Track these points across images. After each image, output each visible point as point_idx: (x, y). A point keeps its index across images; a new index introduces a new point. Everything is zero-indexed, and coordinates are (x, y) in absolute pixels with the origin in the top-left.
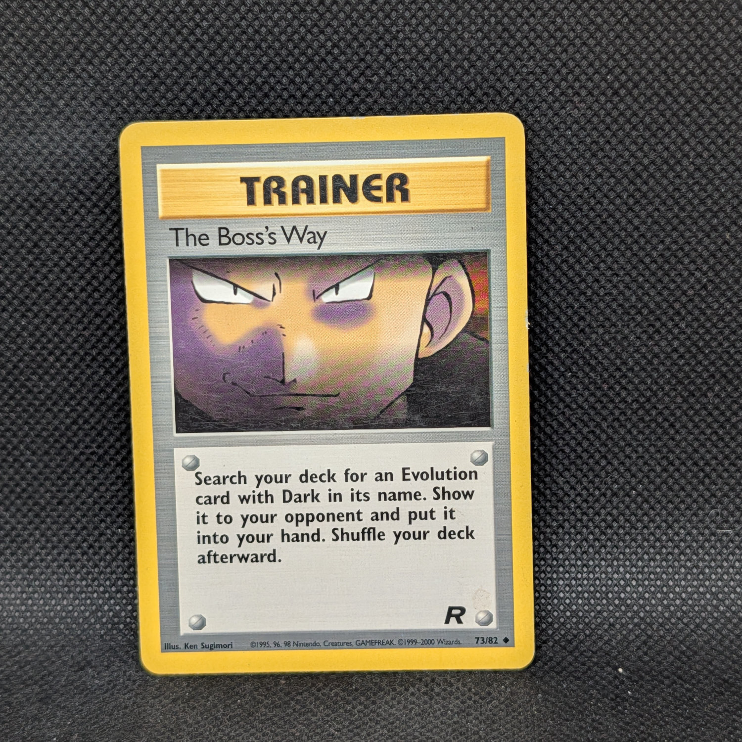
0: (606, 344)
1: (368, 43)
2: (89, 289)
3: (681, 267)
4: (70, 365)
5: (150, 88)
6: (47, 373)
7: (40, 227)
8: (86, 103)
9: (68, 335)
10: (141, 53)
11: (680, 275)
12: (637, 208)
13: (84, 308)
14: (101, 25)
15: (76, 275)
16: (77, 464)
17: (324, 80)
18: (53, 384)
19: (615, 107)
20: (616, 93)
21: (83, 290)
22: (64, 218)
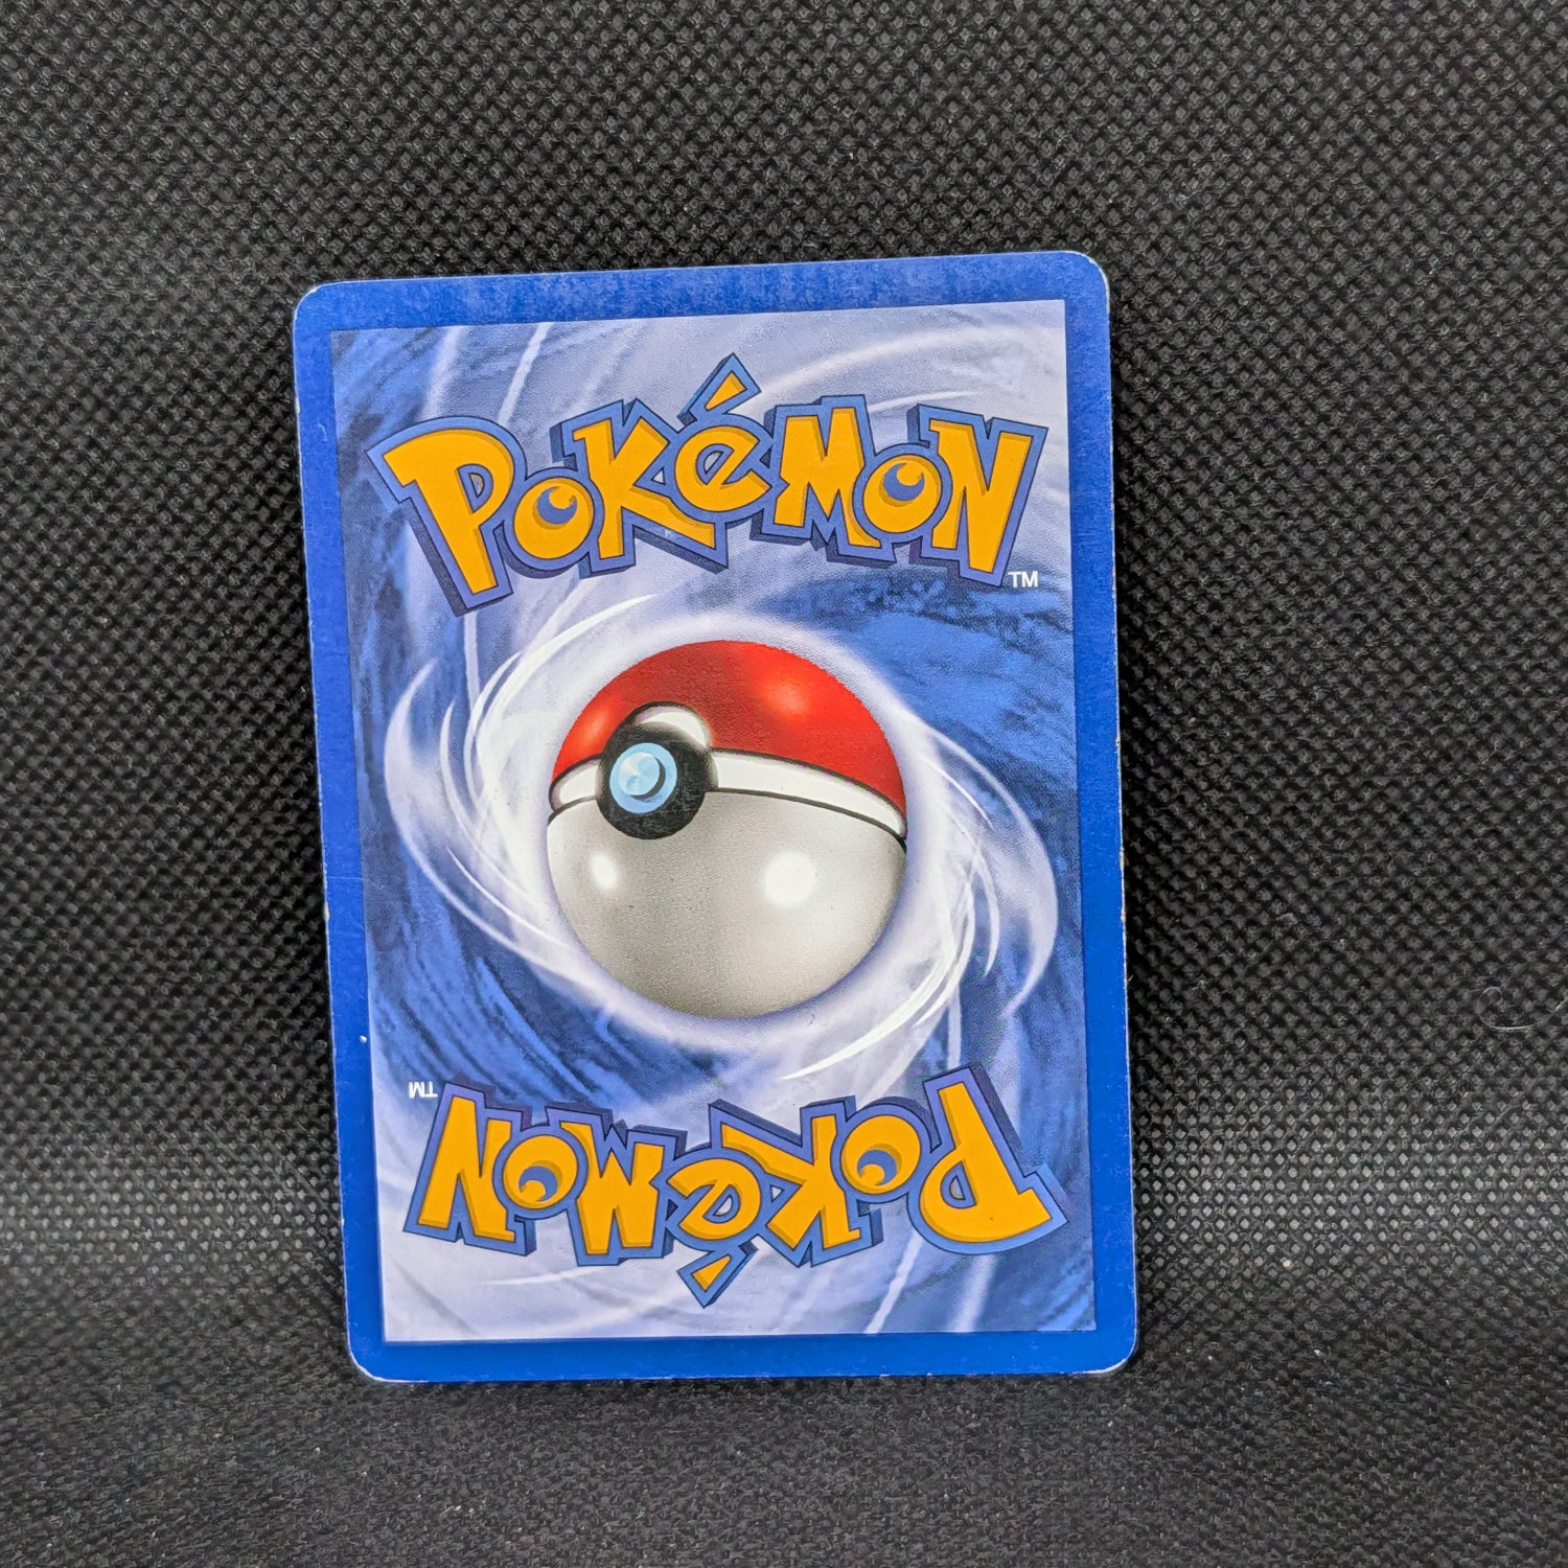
0: (1267, 657)
1: (766, 58)
2: (219, 568)
3: (1415, 494)
4: (186, 720)
5: (327, 164)
6: (140, 736)
7: (118, 444)
8: (201, 196)
9: (179, 660)
10: (306, 92)
11: (1416, 511)
12: (1324, 377)
13: (210, 605)
14: (224, 39)
15: (191, 541)
16: (205, 917)
17: (678, 136)
18: (154, 758)
19: (1274, 172)
20: (1275, 142)
21: (206, 570)
22: (164, 426)
